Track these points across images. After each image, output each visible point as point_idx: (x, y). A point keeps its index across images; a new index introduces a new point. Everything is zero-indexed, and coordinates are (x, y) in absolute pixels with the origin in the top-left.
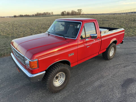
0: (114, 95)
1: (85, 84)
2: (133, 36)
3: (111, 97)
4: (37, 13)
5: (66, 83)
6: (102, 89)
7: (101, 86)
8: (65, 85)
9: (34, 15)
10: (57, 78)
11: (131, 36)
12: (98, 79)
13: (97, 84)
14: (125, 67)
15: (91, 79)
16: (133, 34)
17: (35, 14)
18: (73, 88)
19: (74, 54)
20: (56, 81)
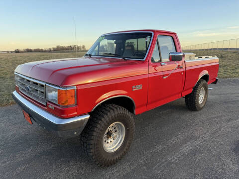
0: (225, 167)
1: (162, 150)
2: (226, 77)
3: (220, 171)
4: (58, 47)
5: (126, 147)
6: (199, 157)
7: (195, 152)
8: (125, 150)
9: (52, 50)
11: (224, 78)
12: (185, 141)
13: (186, 148)
14: (229, 121)
15: (173, 141)
16: (226, 75)
17: (53, 48)
18: (140, 157)
19: (141, 88)
20: (108, 142)
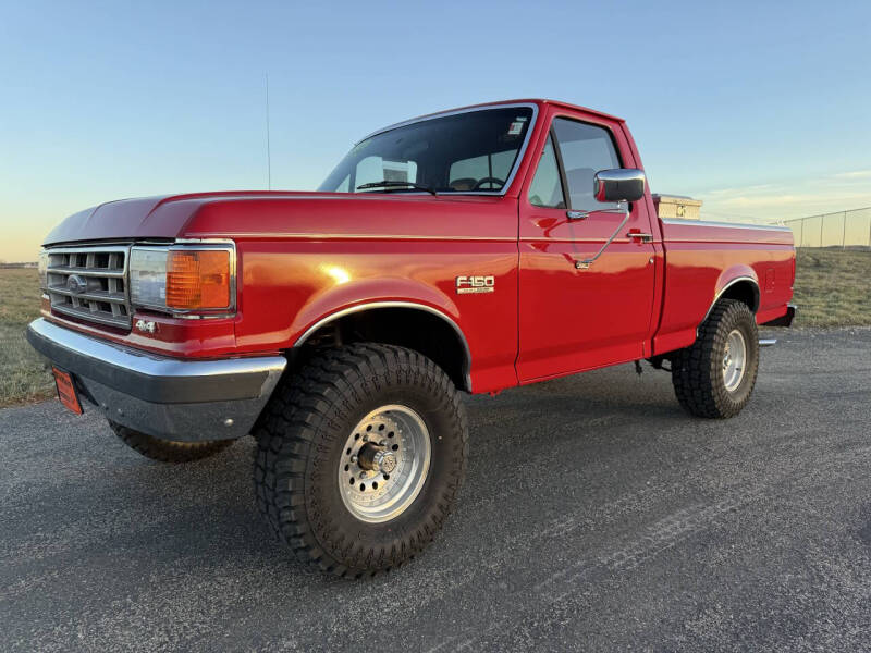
0: (823, 587)
1: (577, 533)
2: (834, 324)
3: (802, 597)
5: (435, 510)
6: (719, 554)
7: (706, 539)
8: (428, 519)
10: (367, 455)
11: (825, 327)
12: (670, 507)
13: (671, 528)
14: (841, 448)
15: (623, 505)
16: (832, 318)
18: (488, 554)
19: (492, 289)
20: (363, 487)
